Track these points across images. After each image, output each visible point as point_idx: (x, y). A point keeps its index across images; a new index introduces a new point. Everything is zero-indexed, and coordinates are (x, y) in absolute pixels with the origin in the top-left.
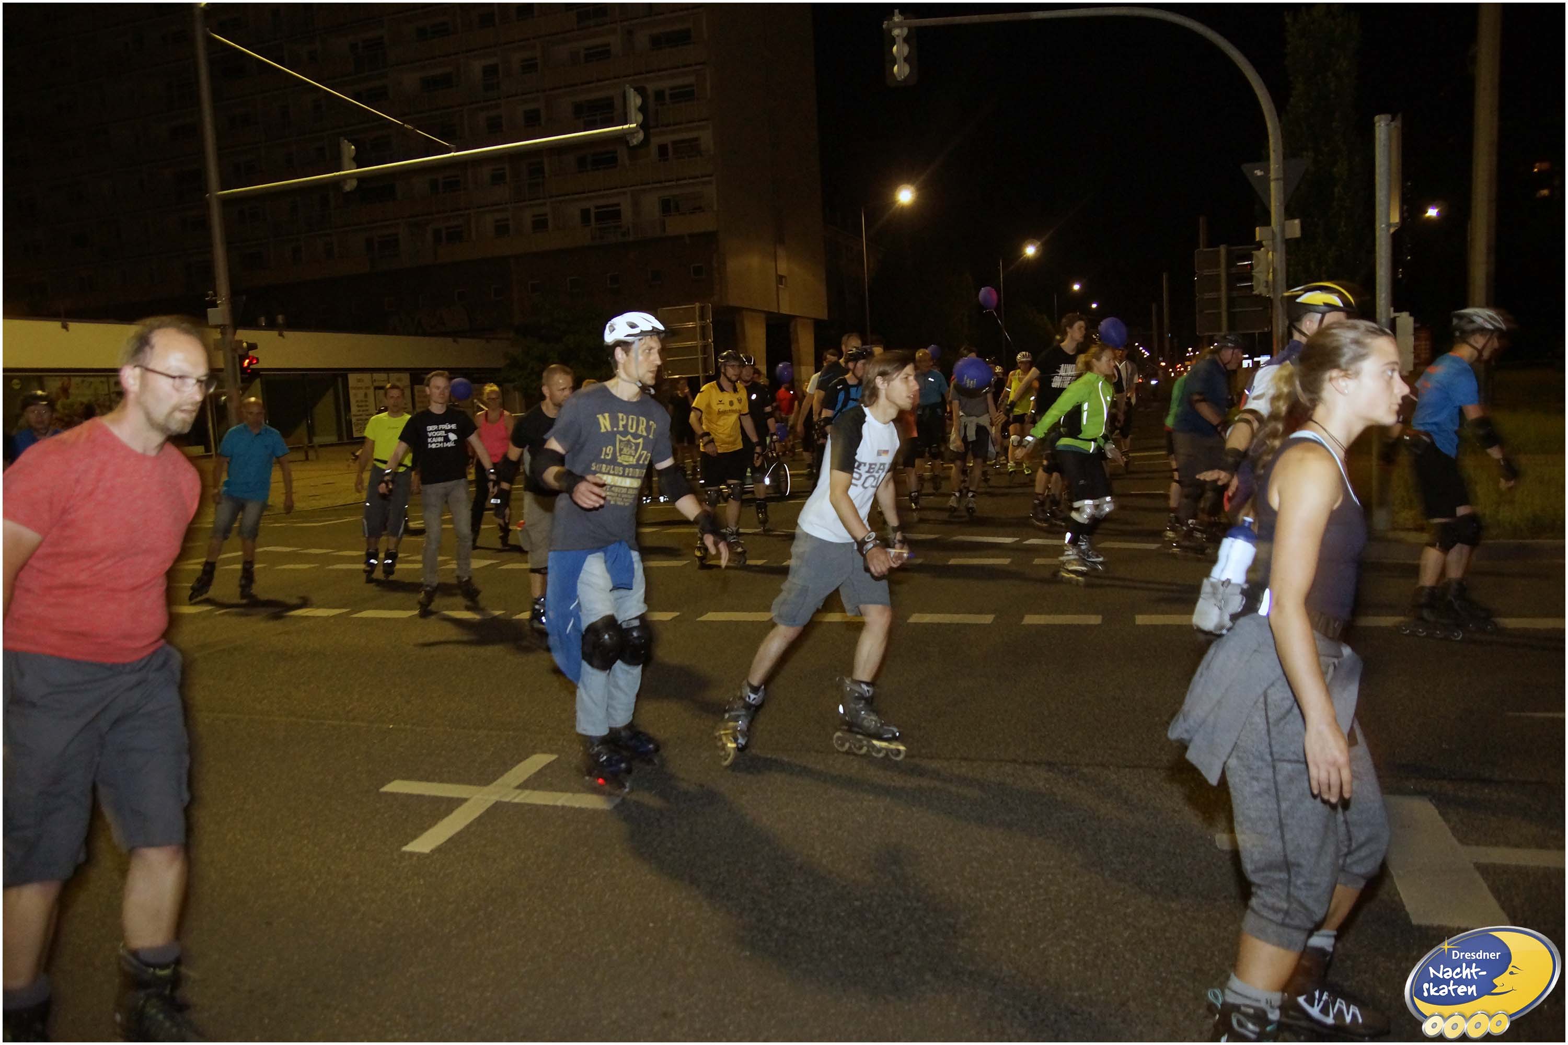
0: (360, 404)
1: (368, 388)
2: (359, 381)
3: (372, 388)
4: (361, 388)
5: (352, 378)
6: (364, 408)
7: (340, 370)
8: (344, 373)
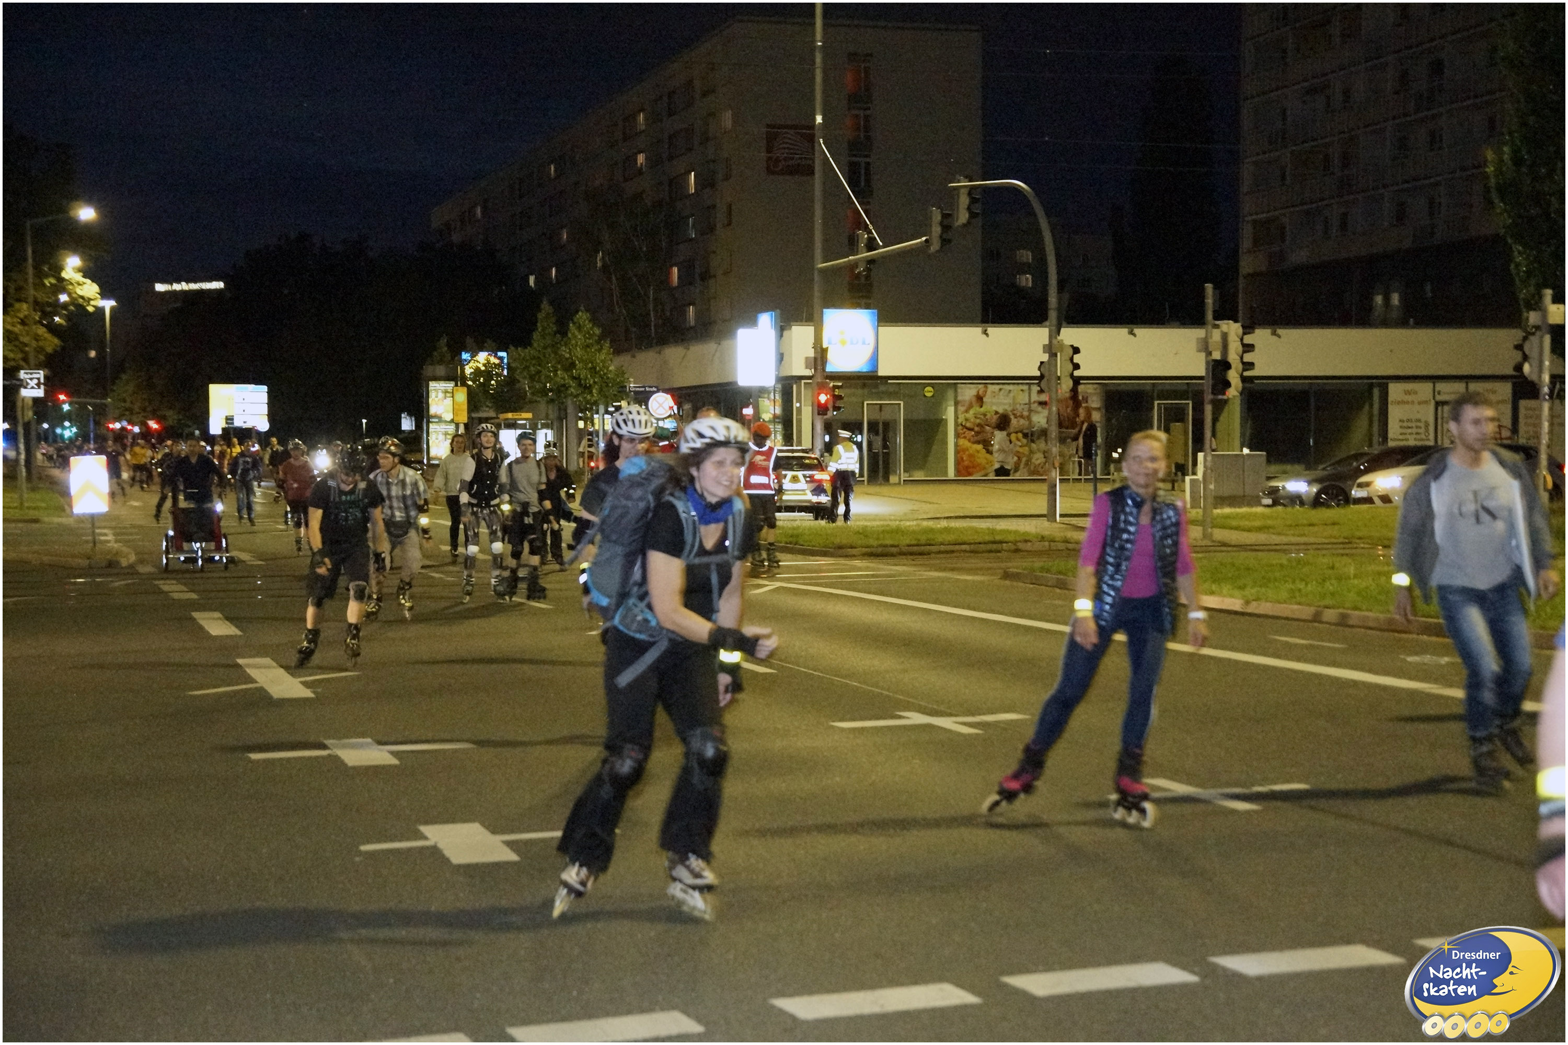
0: (1405, 424)
1: (1426, 402)
2: (1408, 393)
3: (1433, 403)
4: (1413, 402)
5: (1395, 390)
6: (1414, 431)
7: (1376, 377)
8: (1382, 383)
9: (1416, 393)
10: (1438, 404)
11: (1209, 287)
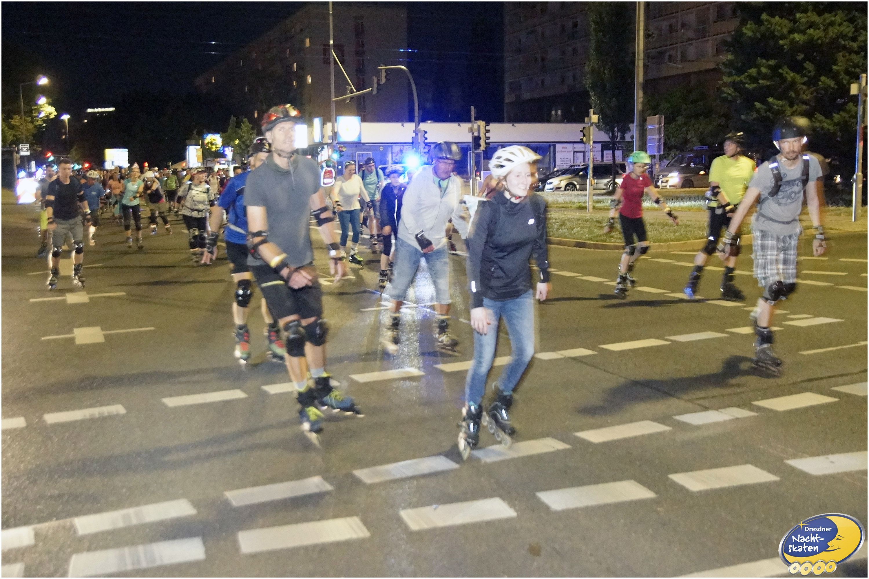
0: (562, 160)
1: (570, 151)
2: (563, 148)
3: (572, 152)
4: (565, 152)
5: (559, 147)
6: (566, 162)
7: (551, 142)
8: (554, 144)
9: (566, 148)
10: (574, 152)
11: (472, 108)
